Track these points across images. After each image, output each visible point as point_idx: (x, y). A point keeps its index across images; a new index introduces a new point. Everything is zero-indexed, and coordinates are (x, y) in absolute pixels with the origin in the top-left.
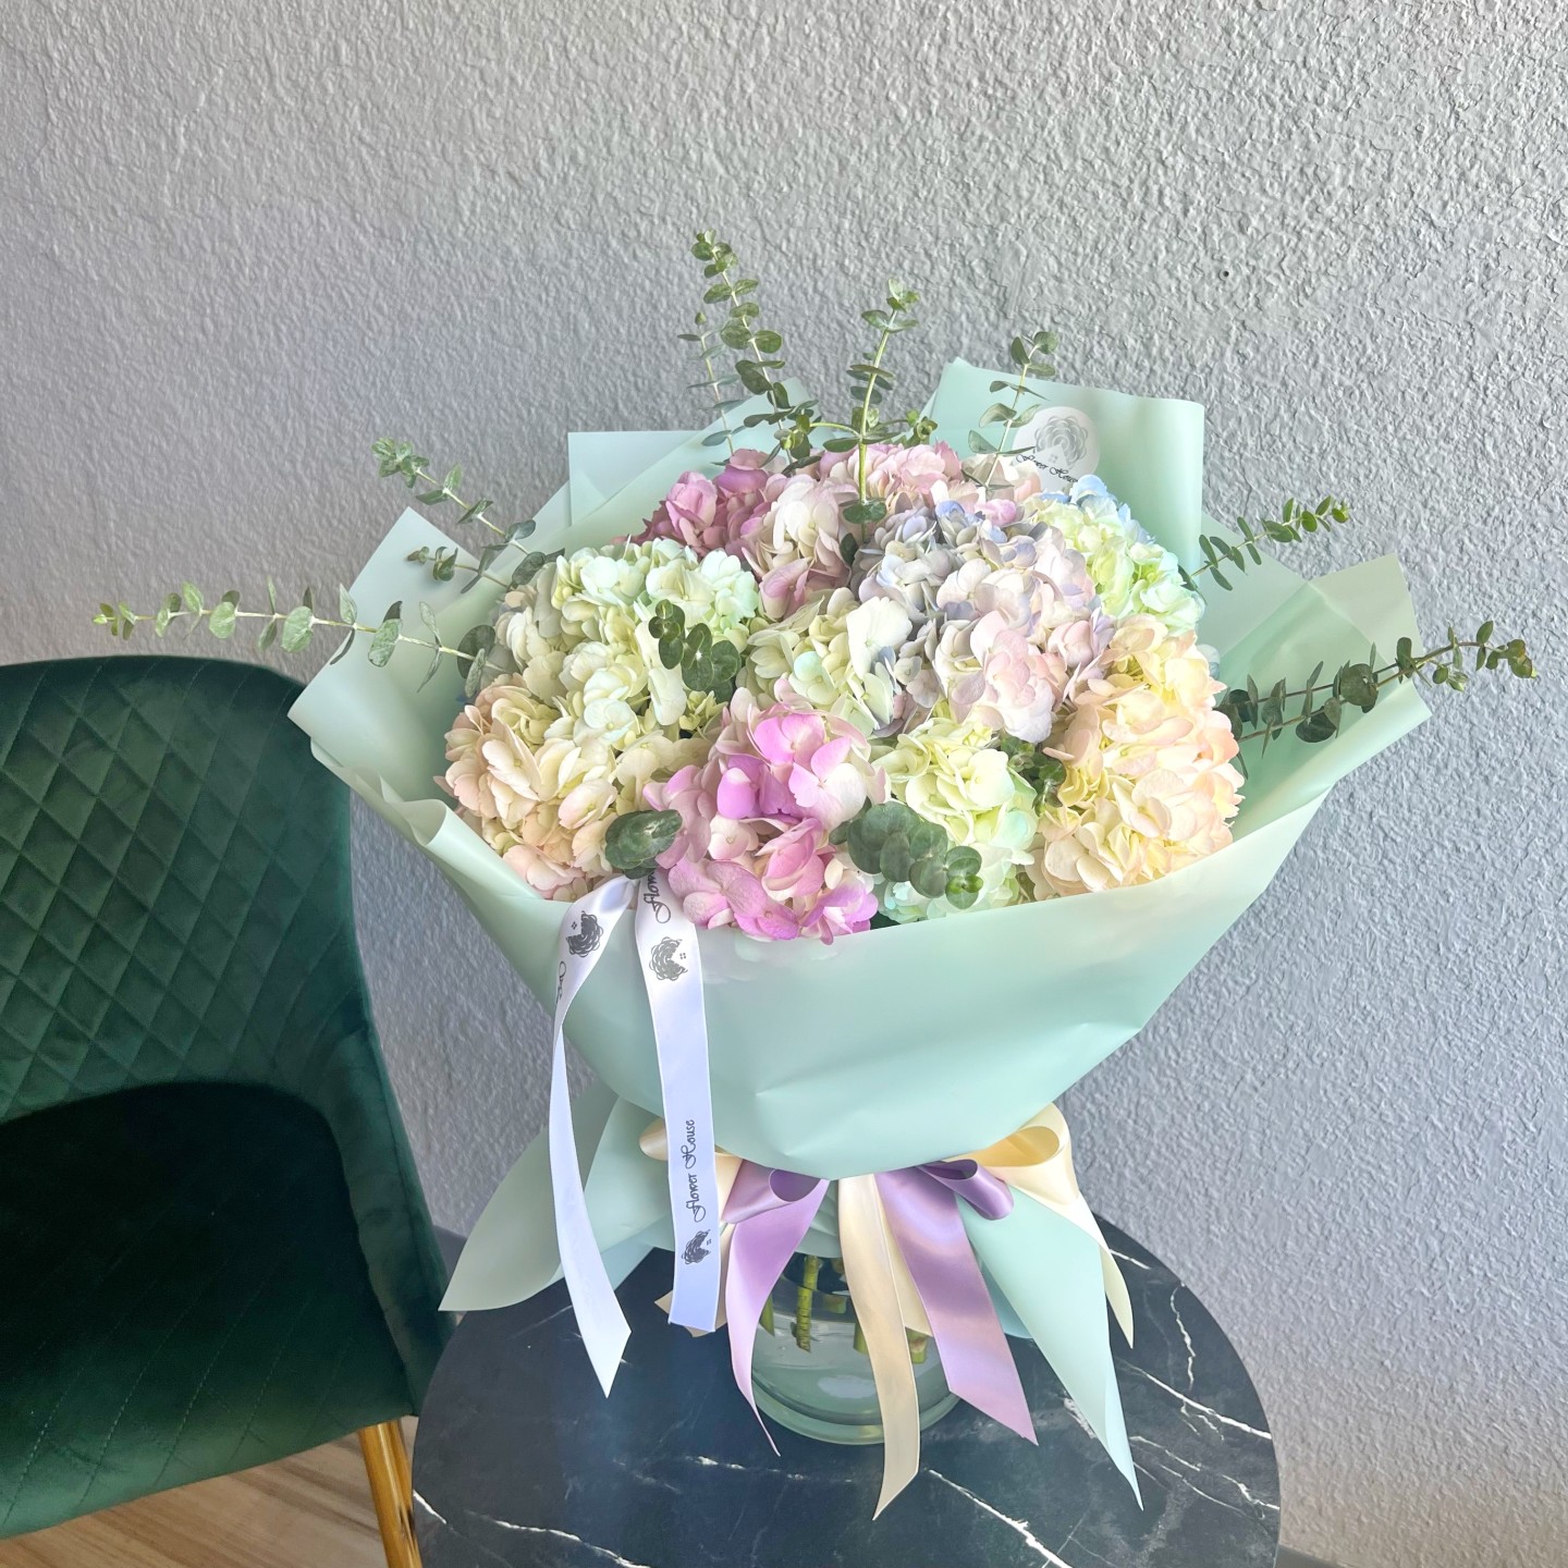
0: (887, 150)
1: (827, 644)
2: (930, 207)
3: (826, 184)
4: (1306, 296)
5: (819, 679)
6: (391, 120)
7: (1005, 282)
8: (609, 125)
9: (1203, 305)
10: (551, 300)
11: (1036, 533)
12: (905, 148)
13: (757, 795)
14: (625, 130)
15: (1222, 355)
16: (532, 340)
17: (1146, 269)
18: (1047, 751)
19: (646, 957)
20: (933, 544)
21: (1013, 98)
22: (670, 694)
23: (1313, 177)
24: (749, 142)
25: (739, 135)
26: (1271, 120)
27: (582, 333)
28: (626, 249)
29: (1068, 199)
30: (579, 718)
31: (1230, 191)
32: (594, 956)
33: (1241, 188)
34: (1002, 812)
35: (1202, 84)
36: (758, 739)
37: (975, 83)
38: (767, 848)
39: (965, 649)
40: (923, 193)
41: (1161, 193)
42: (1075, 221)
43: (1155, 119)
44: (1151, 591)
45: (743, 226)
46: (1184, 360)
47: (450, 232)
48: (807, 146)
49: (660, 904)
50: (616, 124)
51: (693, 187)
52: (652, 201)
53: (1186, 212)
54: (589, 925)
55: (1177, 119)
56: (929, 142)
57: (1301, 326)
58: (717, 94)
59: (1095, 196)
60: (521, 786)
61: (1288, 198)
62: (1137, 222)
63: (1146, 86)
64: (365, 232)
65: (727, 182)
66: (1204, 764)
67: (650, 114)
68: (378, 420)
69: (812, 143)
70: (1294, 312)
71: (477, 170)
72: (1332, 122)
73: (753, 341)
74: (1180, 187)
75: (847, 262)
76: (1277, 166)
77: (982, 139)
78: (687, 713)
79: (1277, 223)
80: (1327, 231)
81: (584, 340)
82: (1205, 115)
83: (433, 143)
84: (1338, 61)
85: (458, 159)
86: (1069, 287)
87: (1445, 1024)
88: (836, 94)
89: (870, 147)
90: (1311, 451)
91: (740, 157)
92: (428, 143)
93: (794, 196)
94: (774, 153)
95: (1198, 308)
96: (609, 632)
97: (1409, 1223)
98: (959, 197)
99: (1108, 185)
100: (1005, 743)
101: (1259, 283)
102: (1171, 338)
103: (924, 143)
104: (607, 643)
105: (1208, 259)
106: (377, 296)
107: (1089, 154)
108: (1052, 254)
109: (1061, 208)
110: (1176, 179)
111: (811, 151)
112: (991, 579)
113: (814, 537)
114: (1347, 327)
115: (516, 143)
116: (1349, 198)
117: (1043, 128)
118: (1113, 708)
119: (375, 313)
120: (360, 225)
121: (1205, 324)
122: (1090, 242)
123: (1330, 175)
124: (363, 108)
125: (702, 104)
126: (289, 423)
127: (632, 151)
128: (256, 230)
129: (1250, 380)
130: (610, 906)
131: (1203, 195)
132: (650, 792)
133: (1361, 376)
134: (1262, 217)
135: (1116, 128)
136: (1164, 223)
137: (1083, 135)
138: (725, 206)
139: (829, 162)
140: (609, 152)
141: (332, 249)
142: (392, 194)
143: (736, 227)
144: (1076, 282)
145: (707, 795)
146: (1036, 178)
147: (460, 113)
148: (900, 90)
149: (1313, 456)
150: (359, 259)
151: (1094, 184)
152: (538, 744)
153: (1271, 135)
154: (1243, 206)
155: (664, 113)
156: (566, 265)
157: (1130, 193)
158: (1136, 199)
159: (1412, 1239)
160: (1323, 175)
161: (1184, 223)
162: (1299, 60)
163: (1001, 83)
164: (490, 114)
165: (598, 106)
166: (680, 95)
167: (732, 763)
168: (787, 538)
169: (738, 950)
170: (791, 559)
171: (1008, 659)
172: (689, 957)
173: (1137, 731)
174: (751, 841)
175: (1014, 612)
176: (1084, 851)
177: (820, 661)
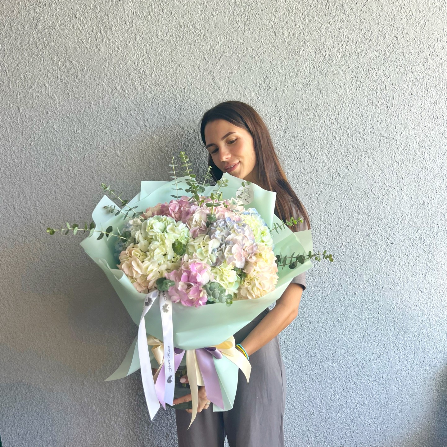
1: (204, 247)
5: (201, 254)
11: (244, 226)
13: (188, 277)
18: (243, 270)
19: (161, 307)
20: (226, 229)
22: (171, 253)
30: (152, 257)
32: (150, 306)
34: (234, 283)
36: (190, 267)
38: (190, 289)
39: (230, 250)
44: (264, 237)
49: (165, 297)
54: (150, 300)
60: (139, 271)
66: (272, 275)
78: (174, 258)
96: (159, 239)
100: (235, 269)
104: (159, 242)
112: (236, 237)
113: (201, 221)
118: (256, 263)
130: (154, 296)
132: (165, 274)
145: (179, 277)
152: (143, 262)
167: (185, 271)
168: (195, 221)
169: (180, 307)
170: (196, 226)
171: (238, 253)
172: (170, 308)
173: (260, 268)
174: (186, 287)
175: (240, 244)
176: (248, 291)
177: (202, 250)
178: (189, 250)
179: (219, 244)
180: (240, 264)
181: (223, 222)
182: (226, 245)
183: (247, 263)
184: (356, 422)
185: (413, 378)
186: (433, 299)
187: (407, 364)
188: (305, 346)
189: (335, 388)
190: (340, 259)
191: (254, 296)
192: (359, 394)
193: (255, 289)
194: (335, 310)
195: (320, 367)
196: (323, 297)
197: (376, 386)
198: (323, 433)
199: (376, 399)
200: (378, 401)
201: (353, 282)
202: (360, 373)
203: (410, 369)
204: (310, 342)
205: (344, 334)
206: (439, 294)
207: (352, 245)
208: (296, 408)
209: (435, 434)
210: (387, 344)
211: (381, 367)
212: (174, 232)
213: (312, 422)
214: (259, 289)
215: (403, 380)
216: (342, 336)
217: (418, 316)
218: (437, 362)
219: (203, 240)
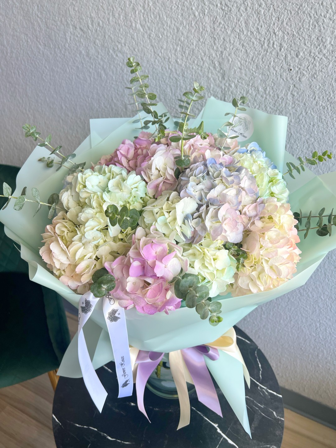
0: (191, 26)
1: (169, 212)
2: (203, 44)
3: (173, 36)
4: (315, 78)
5: (166, 224)
6: (46, 10)
7: (225, 69)
8: (109, 14)
9: (283, 79)
10: (93, 67)
11: (240, 170)
12: (197, 25)
14: (114, 16)
15: (287, 94)
16: (88, 79)
17: (267, 67)
19: (106, 316)
21: (230, 11)
23: (321, 40)
24: (150, 21)
25: (147, 19)
26: (310, 21)
27: (103, 78)
28: (114, 53)
29: (245, 44)
30: (83, 235)
31: (295, 44)
32: (89, 314)
33: (298, 43)
34: (226, 269)
35: (289, 9)
37: (219, 5)
40: (201, 40)
41: (273, 43)
42: (246, 51)
43: (274, 19)
45: (148, 48)
46: (276, 96)
47: (64, 46)
48: (167, 24)
49: (111, 298)
50: (111, 14)
51: (134, 35)
52: (122, 39)
53: (280, 50)
54: (88, 303)
55: (280, 20)
56: (204, 24)
57: (312, 87)
58: (141, 5)
59: (253, 43)
61: (312, 47)
62: (265, 52)
63: (272, 9)
64: (41, 44)
65: (144, 34)
66: (290, 249)
67: (121, 11)
68: (48, 100)
69: (169, 22)
70: (310, 83)
71: (71, 27)
72: (328, 23)
73: (147, 96)
74: (279, 42)
75: (178, 60)
76: (310, 36)
77: (220, 23)
78: (121, 234)
79: (308, 55)
80: (323, 58)
81: (103, 80)
82: (289, 19)
83: (58, 18)
84: (333, 4)
85: (65, 23)
86: (243, 71)
87: (328, 276)
88: (176, 7)
89: (186, 24)
90: (310, 124)
91: (147, 26)
92: (57, 18)
93: (163, 39)
94: (157, 25)
95: (281, 80)
96: (94, 204)
97: (312, 319)
98: (212, 42)
99: (258, 40)
100: (227, 246)
101: (301, 73)
102: (272, 89)
103: (202, 24)
105: (286, 65)
106: (45, 64)
107: (253, 30)
108: (239, 61)
109: (243, 47)
110: (278, 39)
111: (169, 25)
112: (226, 192)
113: (166, 169)
114: (326, 88)
115: (82, 19)
116: (331, 48)
117: (239, 21)
118: (264, 233)
119: (44, 68)
120: (39, 42)
121: (283, 85)
122: (251, 58)
123: (326, 40)
124: (38, 6)
125: (136, 9)
126: (24, 99)
127: (116, 23)
128: (10, 43)
129: (295, 102)
131: (286, 44)
132: (107, 263)
133: (328, 103)
134: (304, 52)
135: (261, 22)
136: (273, 53)
137: (251, 23)
138: (143, 41)
139: (174, 29)
140: (109, 22)
141: (32, 49)
142: (47, 33)
143: (146, 48)
144: (245, 70)
146: (236, 37)
147: (65, 9)
148: (196, 6)
149: (311, 126)
150: (39, 53)
151: (253, 40)
152: (69, 244)
153: (309, 26)
154: (298, 48)
155: (125, 11)
156: (97, 57)
157: (264, 43)
158: (266, 45)
159: (312, 323)
160: (324, 40)
161: (280, 53)
162: (320, 2)
163: (227, 5)
164: (74, 9)
165: (105, 8)
166: (130, 5)
167: (135, 259)
168: (157, 169)
170: (158, 177)
171: (230, 219)
173: (272, 242)
175: (233, 203)
176: (252, 280)
177: (166, 219)
178: (145, 220)
179: (196, 206)
180: (234, 236)
181: (202, 167)
182: (208, 206)
183: (247, 233)
191: (262, 288)
212: (121, 189)
219: (168, 200)
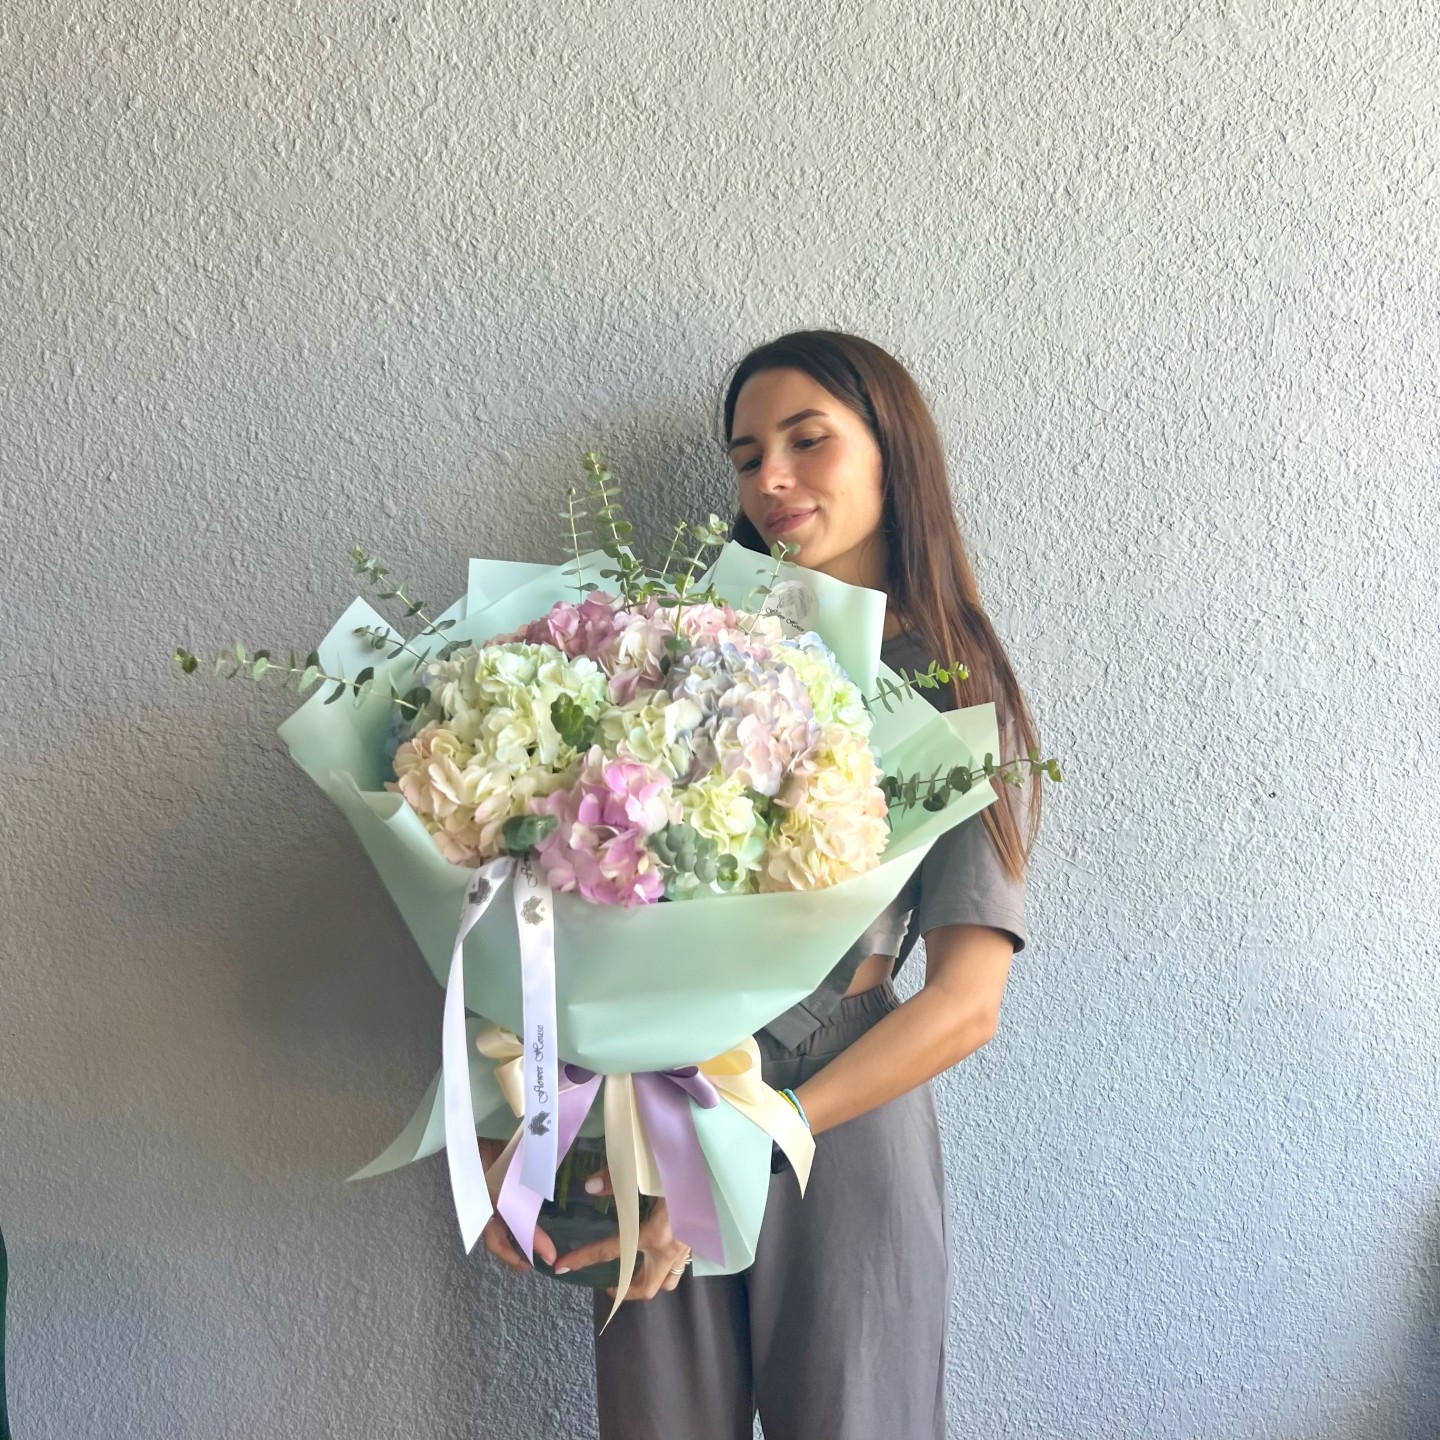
1: (651, 723)
5: (643, 743)
11: (779, 668)
13: (602, 812)
18: (776, 801)
19: (520, 908)
20: (719, 671)
22: (550, 743)
30: (492, 753)
32: (485, 905)
34: (747, 837)
36: (608, 777)
38: (605, 845)
39: (732, 735)
44: (844, 710)
49: (531, 875)
54: (484, 886)
60: (451, 795)
66: (866, 818)
78: (559, 758)
96: (513, 702)
100: (751, 793)
104: (512, 708)
112: (752, 695)
113: (644, 655)
118: (816, 779)
130: (496, 875)
132: (532, 804)
145: (571, 810)
152: (463, 768)
167: (590, 790)
168: (627, 655)
169: (578, 909)
170: (629, 667)
171: (758, 744)
172: (546, 910)
173: (829, 793)
174: (595, 840)
175: (764, 716)
176: (793, 865)
177: (646, 733)
178: (606, 735)
179: (698, 718)
180: (765, 784)
181: (713, 654)
182: (719, 718)
183: (788, 781)
184: (1158, 1372)
185: (1343, 1231)
186: (1406, 973)
187: (1321, 1185)
188: (991, 1127)
189: (1089, 1263)
190: (1104, 845)
191: (812, 880)
192: (1167, 1282)
193: (814, 858)
194: (1087, 1011)
195: (1042, 1194)
196: (1051, 968)
197: (1222, 1257)
198: (1050, 1408)
199: (1222, 1300)
200: (1230, 1304)
201: (1146, 919)
202: (1170, 1215)
203: (1331, 1201)
204: (1007, 1114)
205: (1116, 1086)
206: (1424, 958)
207: (1142, 800)
208: (965, 1327)
209: (1412, 1410)
210: (1256, 1121)
211: (1239, 1195)
212: (559, 681)
213: (1016, 1373)
214: (827, 858)
215: (1309, 1237)
216: (1112, 1094)
217: (1356, 1028)
218: (1420, 1177)
219: (650, 703)
